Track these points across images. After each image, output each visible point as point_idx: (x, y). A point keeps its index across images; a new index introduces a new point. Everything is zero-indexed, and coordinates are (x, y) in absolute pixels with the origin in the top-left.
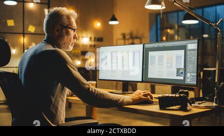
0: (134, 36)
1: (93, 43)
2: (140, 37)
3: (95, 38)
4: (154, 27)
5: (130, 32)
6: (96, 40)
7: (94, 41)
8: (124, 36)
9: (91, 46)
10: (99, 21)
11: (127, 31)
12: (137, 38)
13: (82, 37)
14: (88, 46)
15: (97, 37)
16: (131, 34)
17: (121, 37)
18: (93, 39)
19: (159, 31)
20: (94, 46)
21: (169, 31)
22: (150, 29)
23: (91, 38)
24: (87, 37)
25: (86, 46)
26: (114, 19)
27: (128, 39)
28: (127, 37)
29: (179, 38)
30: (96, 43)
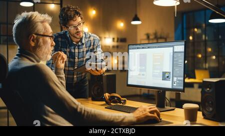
0: (159, 36)
1: (115, 44)
2: (165, 37)
3: (118, 39)
4: (180, 27)
5: (154, 32)
6: (119, 40)
7: (117, 41)
8: (148, 36)
9: (113, 47)
10: (122, 21)
11: (151, 31)
12: (161, 38)
13: (105, 38)
14: (111, 47)
15: (120, 37)
16: (155, 34)
17: (145, 37)
18: (116, 40)
19: (185, 30)
20: (117, 47)
21: (196, 30)
22: (176, 29)
23: (113, 39)
24: (109, 37)
25: (109, 47)
26: (136, 19)
27: (152, 39)
28: (151, 37)
29: (207, 38)
30: (119, 44)
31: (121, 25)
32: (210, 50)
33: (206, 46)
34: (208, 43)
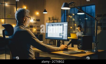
0: (54, 19)
1: (35, 22)
2: (57, 19)
3: (36, 20)
4: (63, 15)
5: (52, 17)
6: (37, 20)
7: (36, 21)
8: (50, 19)
9: (34, 23)
10: (38, 12)
11: (51, 17)
12: (55, 20)
14: (33, 23)
16: (53, 18)
17: (48, 19)
18: (35, 20)
19: (65, 16)
20: (36, 23)
21: (70, 16)
22: (62, 16)
23: (34, 20)
24: (32, 19)
25: (32, 23)
26: (45, 11)
27: (51, 20)
28: (51, 19)
29: (75, 20)
30: (37, 22)
31: (37, 13)
32: (75, 25)
33: (74, 23)
34: (75, 22)
